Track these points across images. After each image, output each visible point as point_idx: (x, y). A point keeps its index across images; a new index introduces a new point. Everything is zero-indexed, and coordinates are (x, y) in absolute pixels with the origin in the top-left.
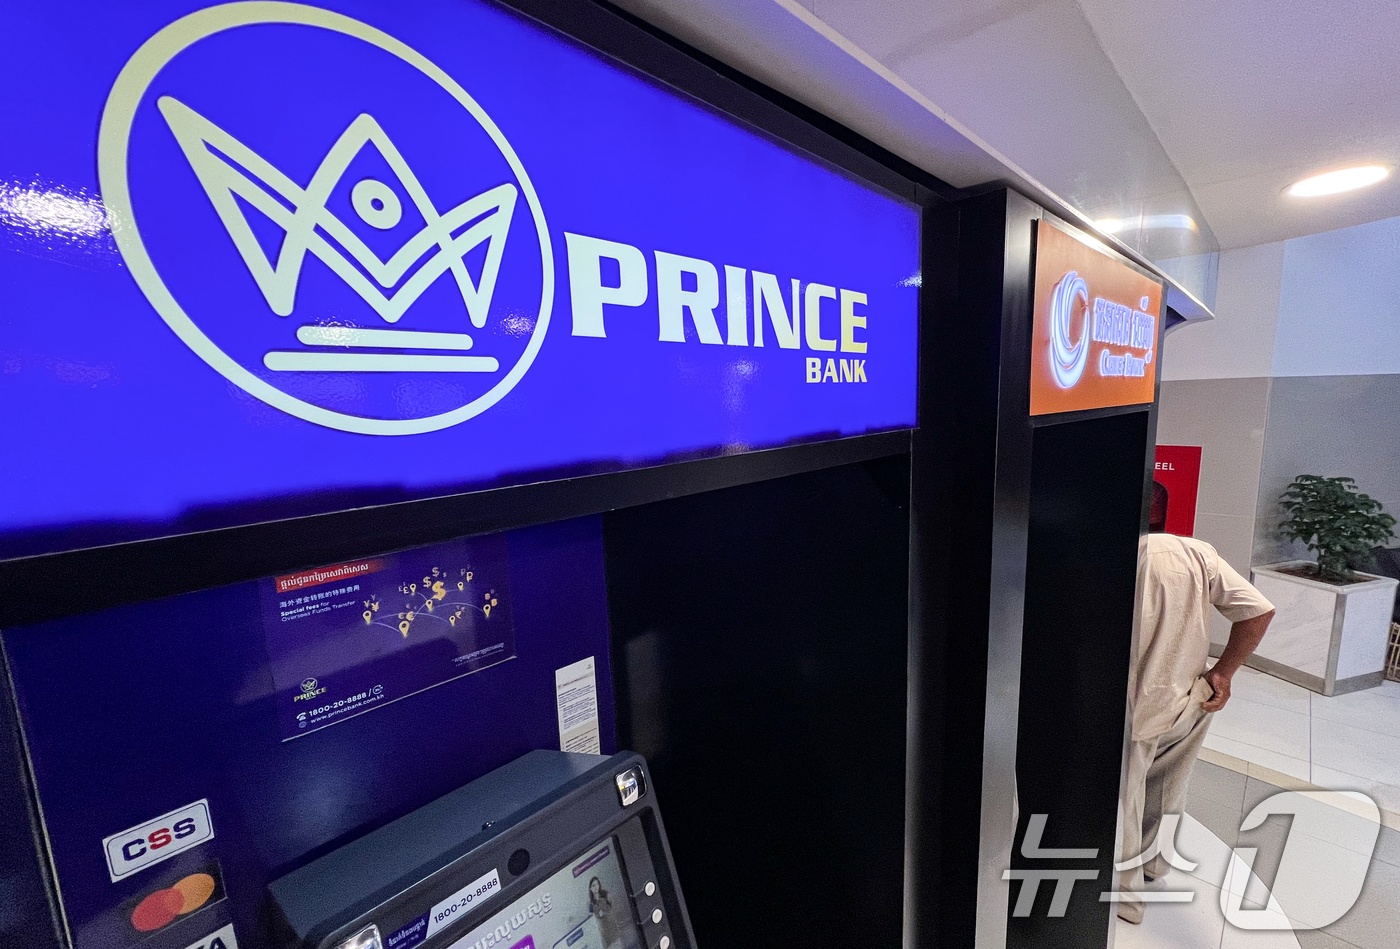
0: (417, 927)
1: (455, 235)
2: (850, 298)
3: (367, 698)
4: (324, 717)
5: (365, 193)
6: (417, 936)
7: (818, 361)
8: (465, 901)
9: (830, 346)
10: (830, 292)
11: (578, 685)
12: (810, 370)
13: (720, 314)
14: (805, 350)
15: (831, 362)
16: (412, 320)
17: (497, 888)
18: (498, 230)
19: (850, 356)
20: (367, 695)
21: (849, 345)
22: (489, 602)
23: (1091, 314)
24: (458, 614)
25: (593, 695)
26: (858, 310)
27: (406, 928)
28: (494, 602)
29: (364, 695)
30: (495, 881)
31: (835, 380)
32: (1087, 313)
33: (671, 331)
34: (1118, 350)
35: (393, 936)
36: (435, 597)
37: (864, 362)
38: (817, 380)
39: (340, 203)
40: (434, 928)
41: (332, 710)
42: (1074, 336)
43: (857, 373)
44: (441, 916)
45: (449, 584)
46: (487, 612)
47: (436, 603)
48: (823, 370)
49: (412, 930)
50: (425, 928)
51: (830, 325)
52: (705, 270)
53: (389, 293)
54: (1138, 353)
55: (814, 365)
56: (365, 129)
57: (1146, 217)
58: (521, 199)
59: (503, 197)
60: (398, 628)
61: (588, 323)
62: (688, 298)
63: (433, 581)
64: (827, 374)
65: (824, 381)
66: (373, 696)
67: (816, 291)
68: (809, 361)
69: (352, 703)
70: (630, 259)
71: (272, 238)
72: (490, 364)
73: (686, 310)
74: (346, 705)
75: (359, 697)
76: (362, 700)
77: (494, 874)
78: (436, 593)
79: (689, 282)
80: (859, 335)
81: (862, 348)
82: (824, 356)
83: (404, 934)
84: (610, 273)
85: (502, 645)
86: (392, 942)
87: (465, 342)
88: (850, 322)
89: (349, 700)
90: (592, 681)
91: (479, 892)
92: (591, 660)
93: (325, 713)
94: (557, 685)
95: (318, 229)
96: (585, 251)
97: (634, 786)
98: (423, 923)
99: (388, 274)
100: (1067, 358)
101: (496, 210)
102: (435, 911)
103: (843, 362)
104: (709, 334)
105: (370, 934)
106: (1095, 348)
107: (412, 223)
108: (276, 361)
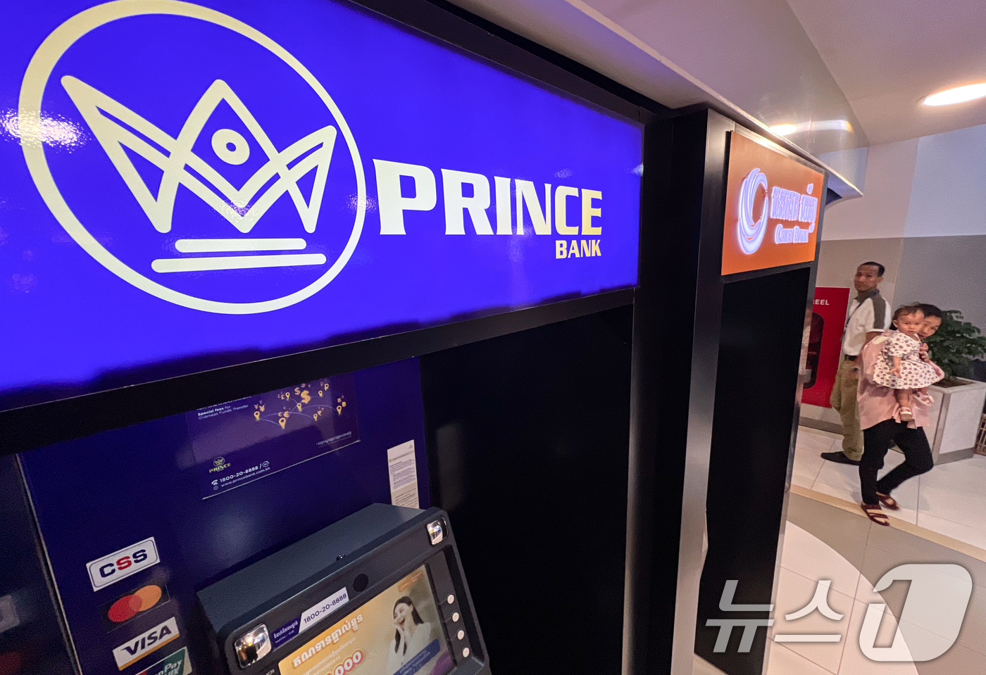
0: (293, 626)
1: (290, 166)
2: (589, 195)
3: (259, 470)
4: (230, 483)
5: (221, 139)
6: (293, 631)
7: (564, 243)
8: (325, 608)
9: (574, 231)
10: (573, 191)
11: (403, 459)
12: (558, 249)
13: (491, 214)
14: (555, 235)
15: (574, 243)
17: (346, 600)
18: (322, 161)
19: (588, 238)
20: (259, 467)
21: (588, 229)
22: (340, 404)
23: (770, 198)
24: (319, 412)
25: (414, 466)
26: (595, 203)
27: (285, 627)
28: (344, 404)
29: (257, 468)
30: (345, 596)
31: (577, 255)
32: (767, 198)
33: (454, 227)
34: (788, 224)
35: (277, 631)
36: (303, 401)
37: (599, 241)
38: (564, 256)
39: (203, 148)
40: (304, 626)
41: (235, 478)
42: (756, 216)
43: (594, 249)
44: (309, 619)
45: (313, 393)
46: (339, 411)
47: (304, 405)
48: (568, 249)
49: (289, 628)
50: (298, 627)
51: (574, 216)
52: (479, 181)
53: (243, 212)
54: (805, 225)
55: (561, 245)
56: (219, 91)
57: (814, 123)
58: (340, 139)
59: (326, 136)
60: (278, 422)
61: (392, 225)
62: (467, 202)
63: (302, 390)
64: (571, 251)
65: (569, 257)
66: (263, 468)
67: (563, 192)
68: (558, 243)
69: (249, 473)
70: (423, 175)
71: (152, 176)
72: (319, 259)
73: (466, 211)
74: (244, 475)
75: (253, 469)
76: (255, 471)
77: (344, 591)
78: (303, 399)
79: (468, 190)
80: (595, 222)
81: (598, 231)
82: (569, 239)
83: (284, 630)
84: (408, 187)
85: (350, 433)
86: (276, 636)
87: (300, 243)
88: (588, 212)
89: (247, 471)
90: (413, 456)
91: (334, 603)
92: (412, 442)
93: (231, 480)
94: (389, 459)
95: (187, 168)
96: (389, 172)
97: (439, 531)
98: (296, 623)
99: (241, 197)
100: (749, 232)
101: (321, 145)
103: (583, 242)
104: (482, 227)
105: (262, 630)
106: (772, 223)
107: (258, 158)
108: (160, 266)
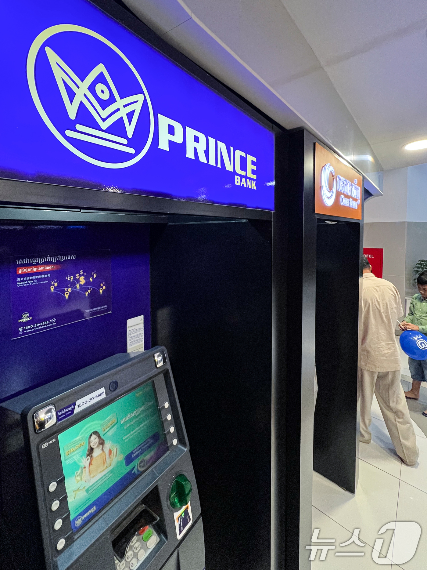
0: (71, 408)
1: (125, 106)
2: (250, 159)
3: (49, 324)
4: (30, 330)
5: (99, 87)
6: (70, 412)
7: (239, 178)
8: (91, 399)
9: (243, 173)
10: (244, 154)
11: (137, 327)
12: (236, 180)
13: (207, 152)
14: (234, 173)
15: (244, 179)
16: (110, 130)
17: (104, 396)
18: (138, 108)
19: (251, 179)
20: (49, 322)
21: (250, 175)
22: (102, 287)
23: (336, 181)
24: (89, 291)
25: (142, 332)
26: (253, 163)
27: (66, 408)
28: (104, 288)
30: (103, 393)
31: (245, 186)
32: (335, 180)
33: (190, 155)
34: (347, 196)
35: (60, 411)
36: (80, 283)
37: (255, 182)
38: (239, 184)
39: (92, 88)
40: (77, 410)
41: (33, 328)
43: (253, 186)
44: (81, 405)
45: (87, 278)
46: (101, 292)
47: (80, 285)
48: (241, 181)
49: (68, 410)
50: (73, 410)
51: (244, 167)
52: (202, 137)
53: (104, 120)
54: (355, 200)
55: (238, 179)
56: (100, 68)
58: (145, 99)
59: (140, 98)
60: (64, 294)
61: (164, 145)
62: (196, 145)
63: (80, 276)
64: (242, 183)
65: (241, 185)
66: (51, 323)
67: (239, 153)
68: (236, 177)
69: (43, 325)
70: (178, 127)
71: (72, 95)
72: (132, 151)
73: (195, 149)
74: (40, 326)
75: (46, 323)
77: (103, 390)
78: (81, 281)
79: (197, 139)
80: (253, 172)
81: (254, 177)
82: (242, 176)
83: (65, 411)
84: (171, 131)
85: (106, 306)
86: (59, 414)
87: (125, 142)
88: (250, 167)
89: (41, 324)
90: (142, 326)
91: (97, 397)
92: (142, 317)
94: (128, 326)
95: (85, 95)
96: (164, 121)
97: (161, 360)
98: (73, 407)
99: (104, 113)
101: (137, 102)
102: (78, 402)
103: (248, 180)
104: (202, 159)
105: (49, 411)
106: (338, 194)
107: (112, 100)
108: (69, 133)
